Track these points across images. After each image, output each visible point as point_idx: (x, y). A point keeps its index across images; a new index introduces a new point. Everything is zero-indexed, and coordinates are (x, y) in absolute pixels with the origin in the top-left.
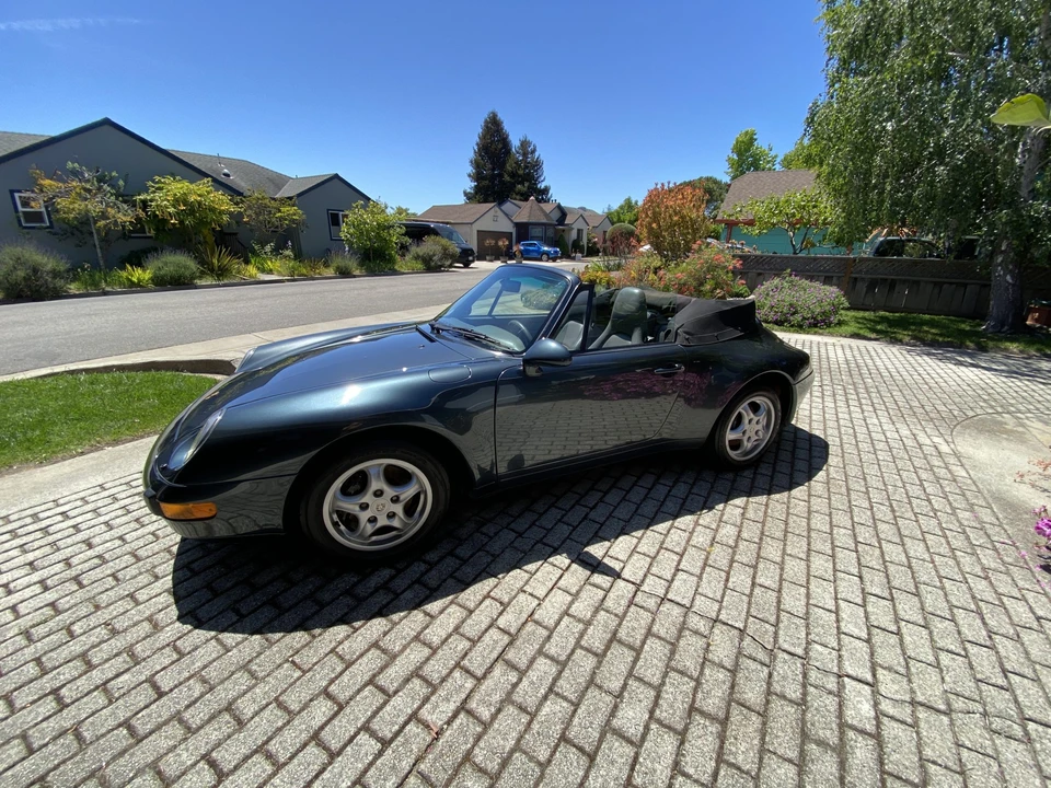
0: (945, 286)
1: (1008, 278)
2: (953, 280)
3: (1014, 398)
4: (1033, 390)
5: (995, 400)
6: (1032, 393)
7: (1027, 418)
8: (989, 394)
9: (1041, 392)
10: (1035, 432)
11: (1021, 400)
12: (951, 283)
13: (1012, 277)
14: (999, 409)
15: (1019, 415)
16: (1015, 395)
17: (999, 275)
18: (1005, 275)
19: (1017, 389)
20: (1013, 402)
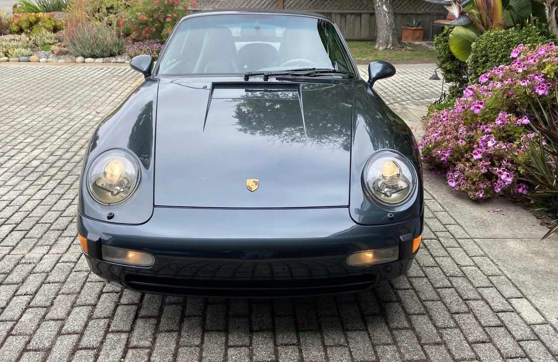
0: (348, 16)
1: (384, 7)
2: (352, 12)
3: (399, 93)
4: (410, 86)
5: (389, 96)
6: (409, 88)
7: (408, 104)
8: (385, 93)
9: (414, 87)
10: (412, 111)
11: (403, 93)
12: (352, 14)
13: (387, 7)
14: (392, 101)
15: (403, 103)
16: (399, 90)
17: (379, 6)
18: (382, 5)
19: (400, 87)
20: (399, 95)
